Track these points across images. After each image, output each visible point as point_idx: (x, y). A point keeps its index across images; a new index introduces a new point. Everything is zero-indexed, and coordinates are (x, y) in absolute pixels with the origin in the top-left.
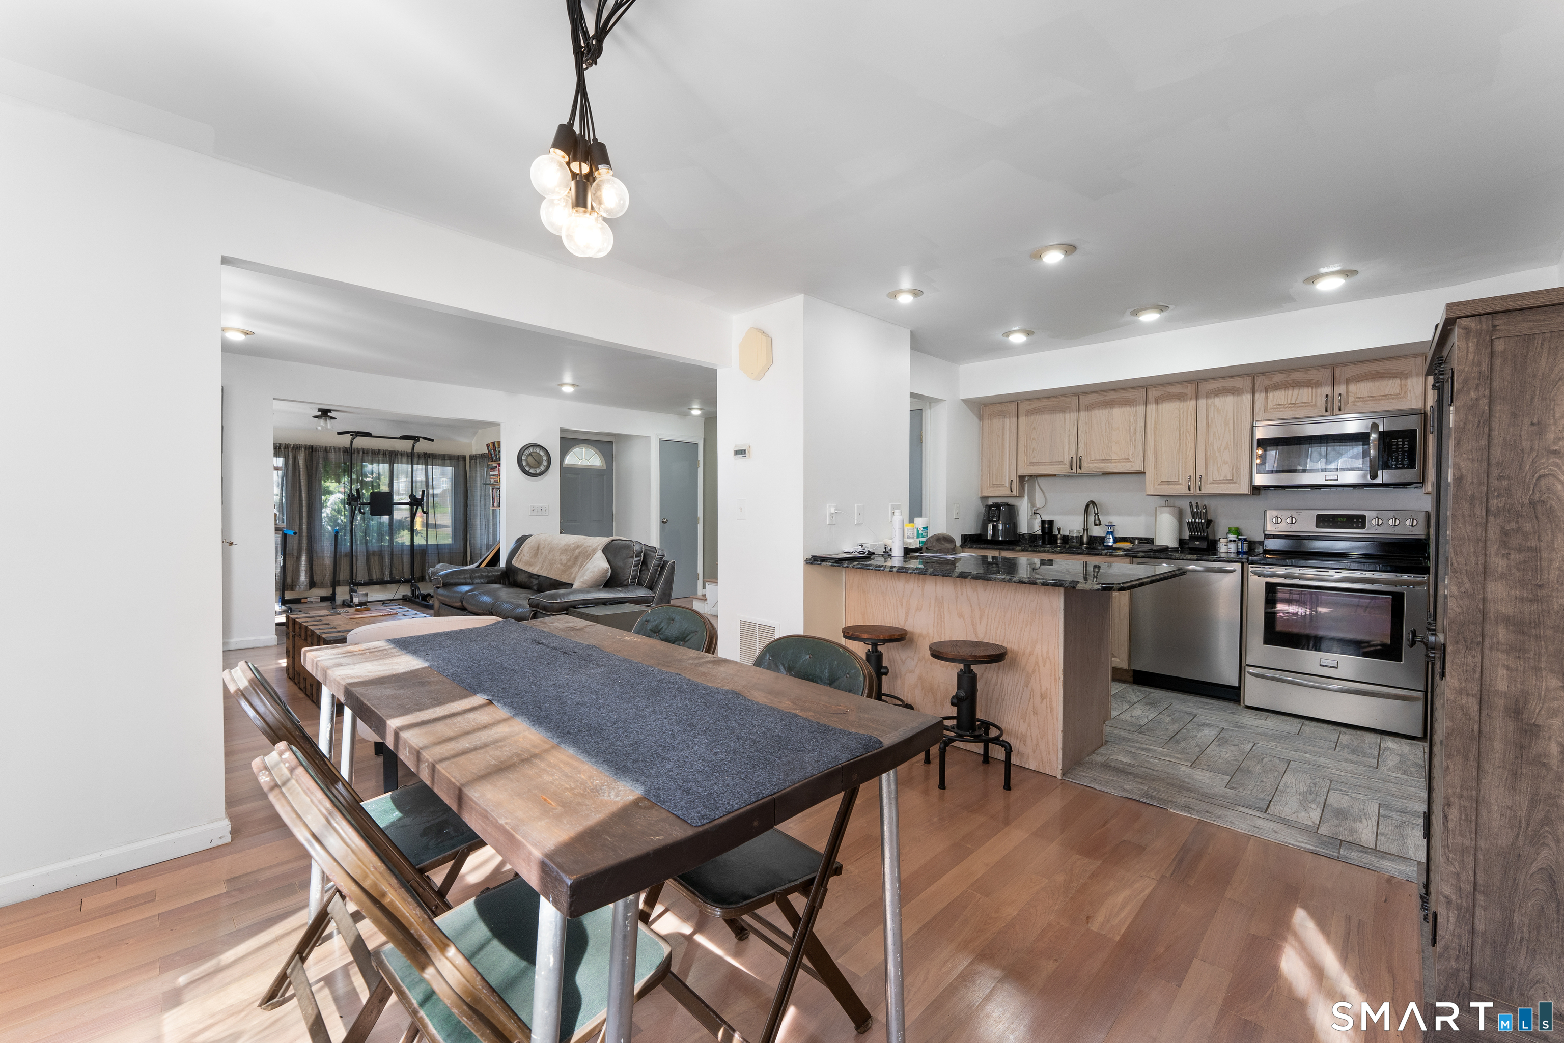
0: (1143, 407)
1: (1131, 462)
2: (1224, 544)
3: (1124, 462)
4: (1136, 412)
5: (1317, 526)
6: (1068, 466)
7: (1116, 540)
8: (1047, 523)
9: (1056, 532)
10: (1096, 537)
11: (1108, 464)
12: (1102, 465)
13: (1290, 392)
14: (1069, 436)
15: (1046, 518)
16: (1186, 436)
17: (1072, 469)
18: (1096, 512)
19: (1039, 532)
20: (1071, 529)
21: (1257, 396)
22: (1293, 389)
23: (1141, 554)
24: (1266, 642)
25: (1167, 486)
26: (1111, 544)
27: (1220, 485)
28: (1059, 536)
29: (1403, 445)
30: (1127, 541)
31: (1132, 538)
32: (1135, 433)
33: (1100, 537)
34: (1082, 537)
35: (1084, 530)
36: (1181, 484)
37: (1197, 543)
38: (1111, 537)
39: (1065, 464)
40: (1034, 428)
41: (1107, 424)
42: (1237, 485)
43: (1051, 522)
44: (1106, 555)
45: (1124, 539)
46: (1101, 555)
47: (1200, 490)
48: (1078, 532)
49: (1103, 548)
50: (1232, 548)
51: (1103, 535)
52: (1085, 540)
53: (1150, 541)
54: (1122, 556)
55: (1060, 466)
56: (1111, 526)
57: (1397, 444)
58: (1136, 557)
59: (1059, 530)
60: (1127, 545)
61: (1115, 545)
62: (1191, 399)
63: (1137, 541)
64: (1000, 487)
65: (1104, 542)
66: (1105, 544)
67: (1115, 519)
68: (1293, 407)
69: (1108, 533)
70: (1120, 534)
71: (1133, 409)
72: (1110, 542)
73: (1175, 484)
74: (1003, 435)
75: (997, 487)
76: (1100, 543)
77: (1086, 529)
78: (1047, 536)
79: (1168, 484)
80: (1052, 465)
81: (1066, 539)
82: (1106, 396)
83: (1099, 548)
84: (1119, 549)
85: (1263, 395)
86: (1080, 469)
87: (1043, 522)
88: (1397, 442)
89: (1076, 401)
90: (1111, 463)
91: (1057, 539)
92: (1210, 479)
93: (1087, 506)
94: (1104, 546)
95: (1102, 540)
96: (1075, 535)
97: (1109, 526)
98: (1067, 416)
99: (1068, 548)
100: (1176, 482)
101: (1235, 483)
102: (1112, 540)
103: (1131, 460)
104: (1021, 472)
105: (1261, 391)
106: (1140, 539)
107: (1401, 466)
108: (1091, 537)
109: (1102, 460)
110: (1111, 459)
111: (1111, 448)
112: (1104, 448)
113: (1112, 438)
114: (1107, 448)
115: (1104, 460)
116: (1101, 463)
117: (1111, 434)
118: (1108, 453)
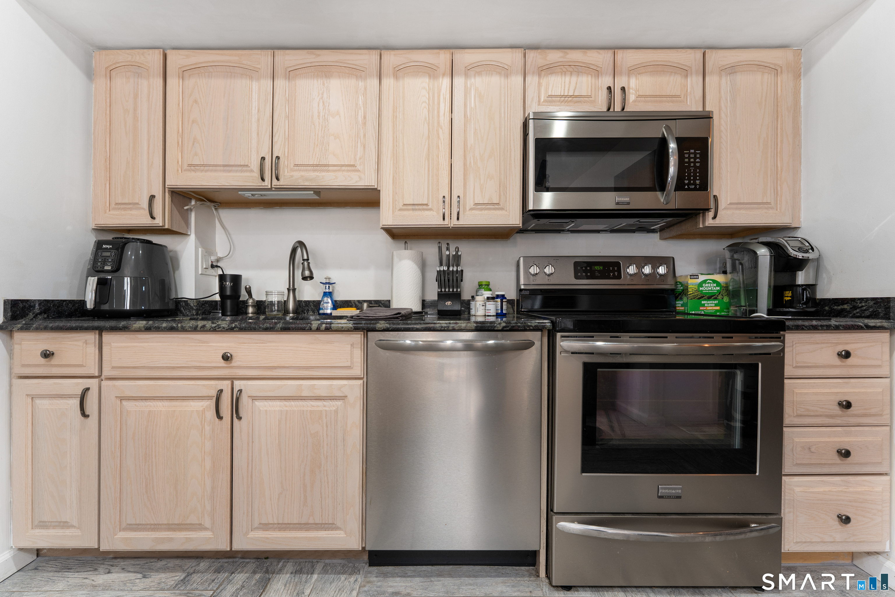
0: (375, 82)
1: (358, 171)
2: (482, 303)
3: (348, 171)
4: (365, 89)
5: (577, 277)
6: (257, 174)
7: (336, 305)
8: (228, 279)
9: (244, 295)
10: (308, 303)
11: (323, 174)
12: (313, 174)
13: (567, 79)
14: (258, 120)
15: (229, 271)
16: (438, 134)
17: (263, 179)
18: (305, 257)
19: (217, 298)
20: (269, 289)
21: (529, 79)
22: (571, 74)
23: (382, 325)
24: (584, 470)
25: (411, 212)
26: (329, 311)
27: (483, 212)
28: (250, 301)
29: (695, 158)
30: (351, 306)
31: (359, 301)
32: (364, 124)
33: (314, 301)
34: (286, 303)
35: (289, 290)
36: (430, 210)
37: (449, 303)
38: (330, 301)
39: (252, 171)
40: (196, 101)
41: (321, 104)
42: (503, 212)
43: (236, 279)
44: (318, 330)
45: (347, 304)
46: (310, 330)
47: (458, 219)
48: (282, 294)
49: (318, 317)
50: (492, 308)
51: (318, 298)
52: (291, 306)
53: (386, 304)
54: (348, 330)
55: (243, 174)
56: (329, 283)
57: (689, 156)
58: (374, 330)
59: (249, 291)
60: (352, 312)
61: (335, 313)
62: (444, 75)
63: (365, 305)
64: (131, 209)
65: (319, 309)
66: (321, 312)
67: (335, 275)
68: (570, 101)
69: (325, 294)
70: (340, 297)
71: (361, 84)
72: (328, 308)
73: (424, 210)
74: (135, 109)
75: (125, 209)
76: (313, 312)
77: (292, 289)
78: (229, 302)
79: (413, 210)
80: (230, 171)
81: (260, 306)
82: (319, 55)
83: (312, 318)
84: (341, 318)
85: (536, 78)
86: (278, 179)
87: (222, 278)
88: (689, 154)
89: (270, 59)
90: (328, 171)
91: (247, 307)
92: (470, 203)
93: (294, 251)
94: (319, 314)
95: (316, 305)
96: (275, 299)
97: (326, 283)
98: (255, 85)
99: (264, 319)
100: (423, 206)
101: (502, 209)
102: (330, 305)
103: (359, 167)
104: (172, 182)
105: (533, 73)
106: (369, 302)
107: (693, 187)
108: (300, 302)
109: (313, 165)
110: (328, 165)
111: (328, 145)
112: (317, 145)
113: (329, 129)
114: (320, 145)
115: (317, 165)
116: (314, 171)
117: (328, 121)
118: (323, 155)
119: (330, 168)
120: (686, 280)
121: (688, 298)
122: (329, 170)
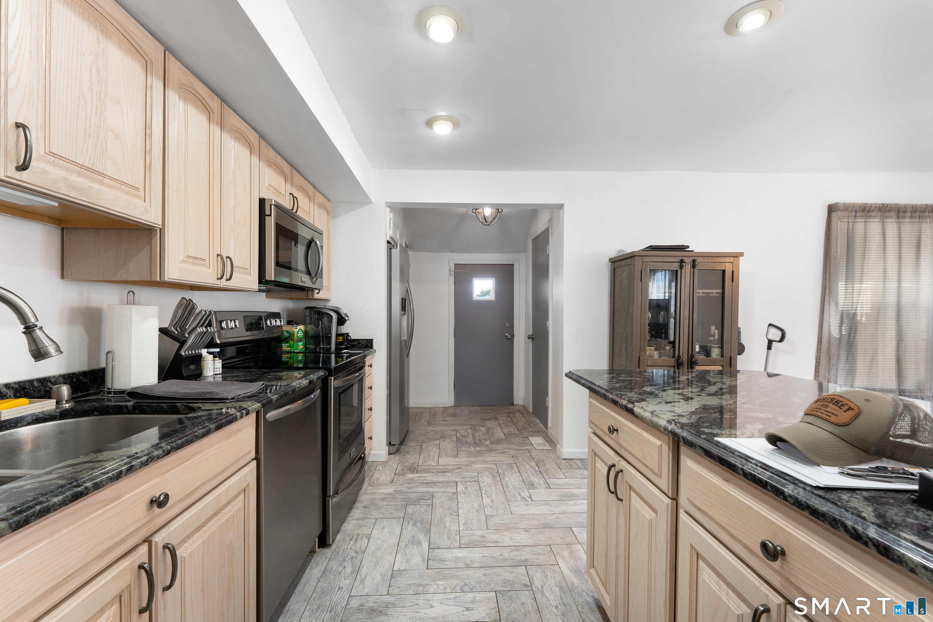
3: (128, 193)
11: (96, 186)
12: (80, 181)
13: (277, 176)
22: (278, 173)
27: (240, 275)
37: (192, 367)
68: (277, 194)
101: (250, 274)
109: (82, 166)
110: (105, 176)
111: (106, 144)
112: (89, 136)
113: (106, 119)
114: (94, 137)
115: (88, 169)
116: (80, 175)
117: (104, 105)
118: (99, 155)
119: (106, 180)
120: (293, 330)
121: (294, 342)
122: (103, 183)
